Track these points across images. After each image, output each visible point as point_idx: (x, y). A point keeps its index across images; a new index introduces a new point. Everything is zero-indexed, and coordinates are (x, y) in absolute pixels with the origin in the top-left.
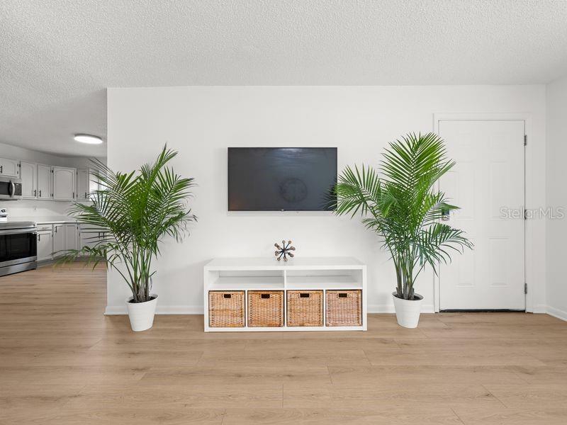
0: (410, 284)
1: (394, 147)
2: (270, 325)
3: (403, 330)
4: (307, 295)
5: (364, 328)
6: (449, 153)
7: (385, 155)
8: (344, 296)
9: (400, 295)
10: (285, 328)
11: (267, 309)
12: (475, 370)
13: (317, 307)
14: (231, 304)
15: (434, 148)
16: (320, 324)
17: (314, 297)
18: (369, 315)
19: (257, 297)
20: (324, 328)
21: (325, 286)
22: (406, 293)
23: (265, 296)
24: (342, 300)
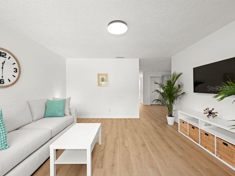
11: (194, 133)
13: (212, 143)
14: (184, 126)
16: (213, 152)
17: (211, 138)
19: (191, 127)
23: (193, 128)
24: (225, 146)
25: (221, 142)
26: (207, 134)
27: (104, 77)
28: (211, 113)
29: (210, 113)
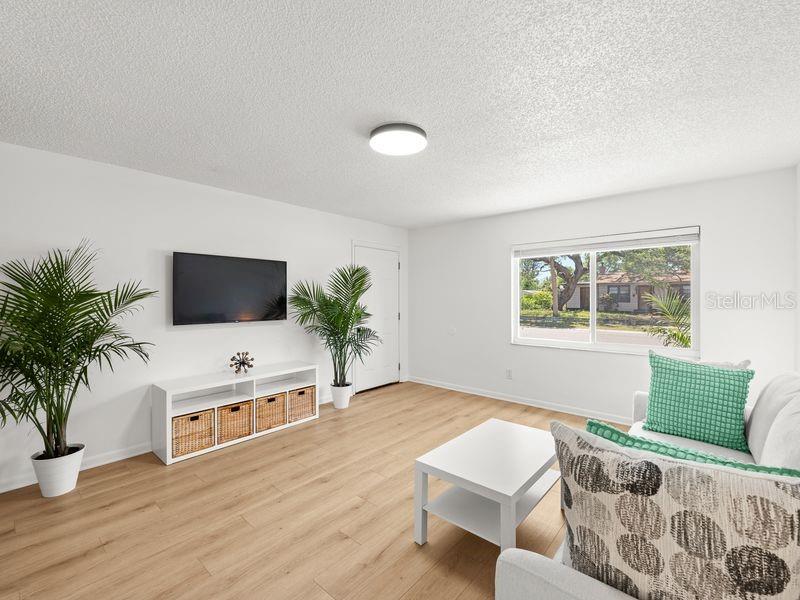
0: (343, 375)
1: (339, 271)
2: (240, 437)
3: (340, 411)
4: (273, 400)
5: (317, 416)
6: (373, 279)
7: (332, 276)
8: (302, 393)
9: (336, 385)
10: (255, 435)
11: (237, 421)
12: (390, 417)
13: (281, 408)
14: (200, 426)
15: (364, 276)
16: (284, 422)
17: (279, 400)
18: (320, 406)
19: (227, 412)
20: (287, 426)
21: (287, 388)
22: (340, 382)
25: (295, 395)
26: (271, 401)
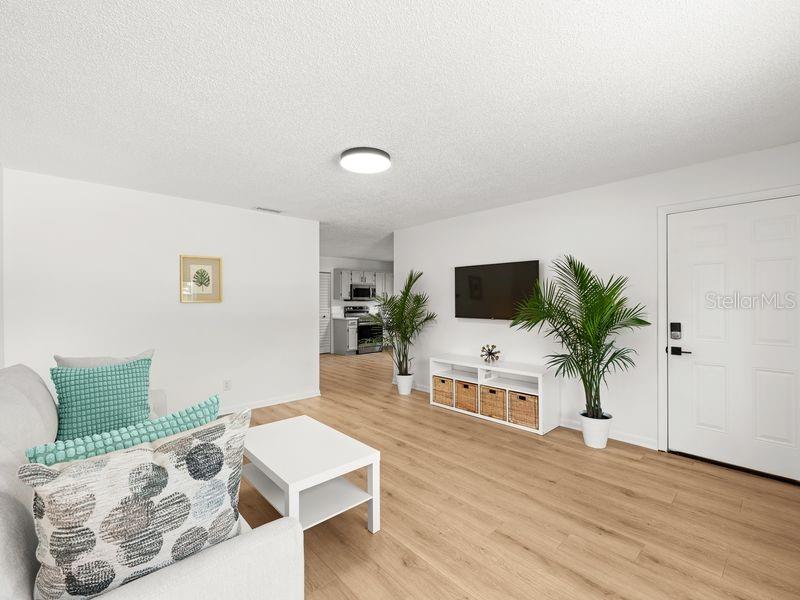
2: (469, 410)
4: (494, 392)
5: (540, 432)
8: (523, 398)
10: (479, 416)
11: (467, 397)
13: (501, 403)
14: (445, 388)
16: (504, 418)
17: (500, 395)
19: (461, 386)
20: (507, 423)
21: (508, 387)
23: (466, 386)
24: (522, 402)
25: (515, 398)
26: (492, 392)
27: (208, 269)
28: (493, 354)
29: (490, 353)
